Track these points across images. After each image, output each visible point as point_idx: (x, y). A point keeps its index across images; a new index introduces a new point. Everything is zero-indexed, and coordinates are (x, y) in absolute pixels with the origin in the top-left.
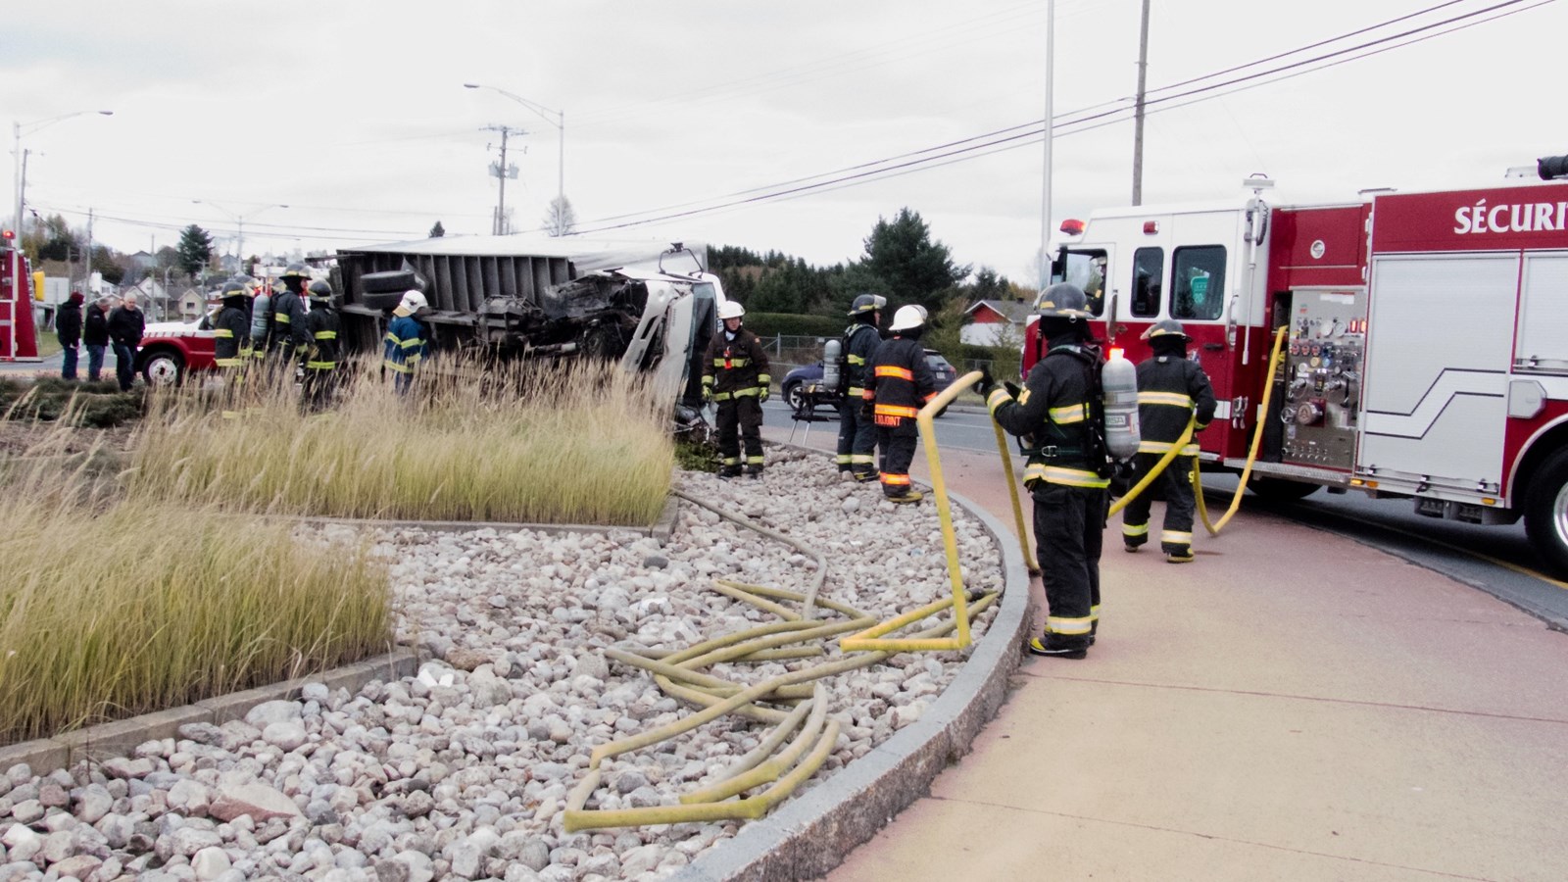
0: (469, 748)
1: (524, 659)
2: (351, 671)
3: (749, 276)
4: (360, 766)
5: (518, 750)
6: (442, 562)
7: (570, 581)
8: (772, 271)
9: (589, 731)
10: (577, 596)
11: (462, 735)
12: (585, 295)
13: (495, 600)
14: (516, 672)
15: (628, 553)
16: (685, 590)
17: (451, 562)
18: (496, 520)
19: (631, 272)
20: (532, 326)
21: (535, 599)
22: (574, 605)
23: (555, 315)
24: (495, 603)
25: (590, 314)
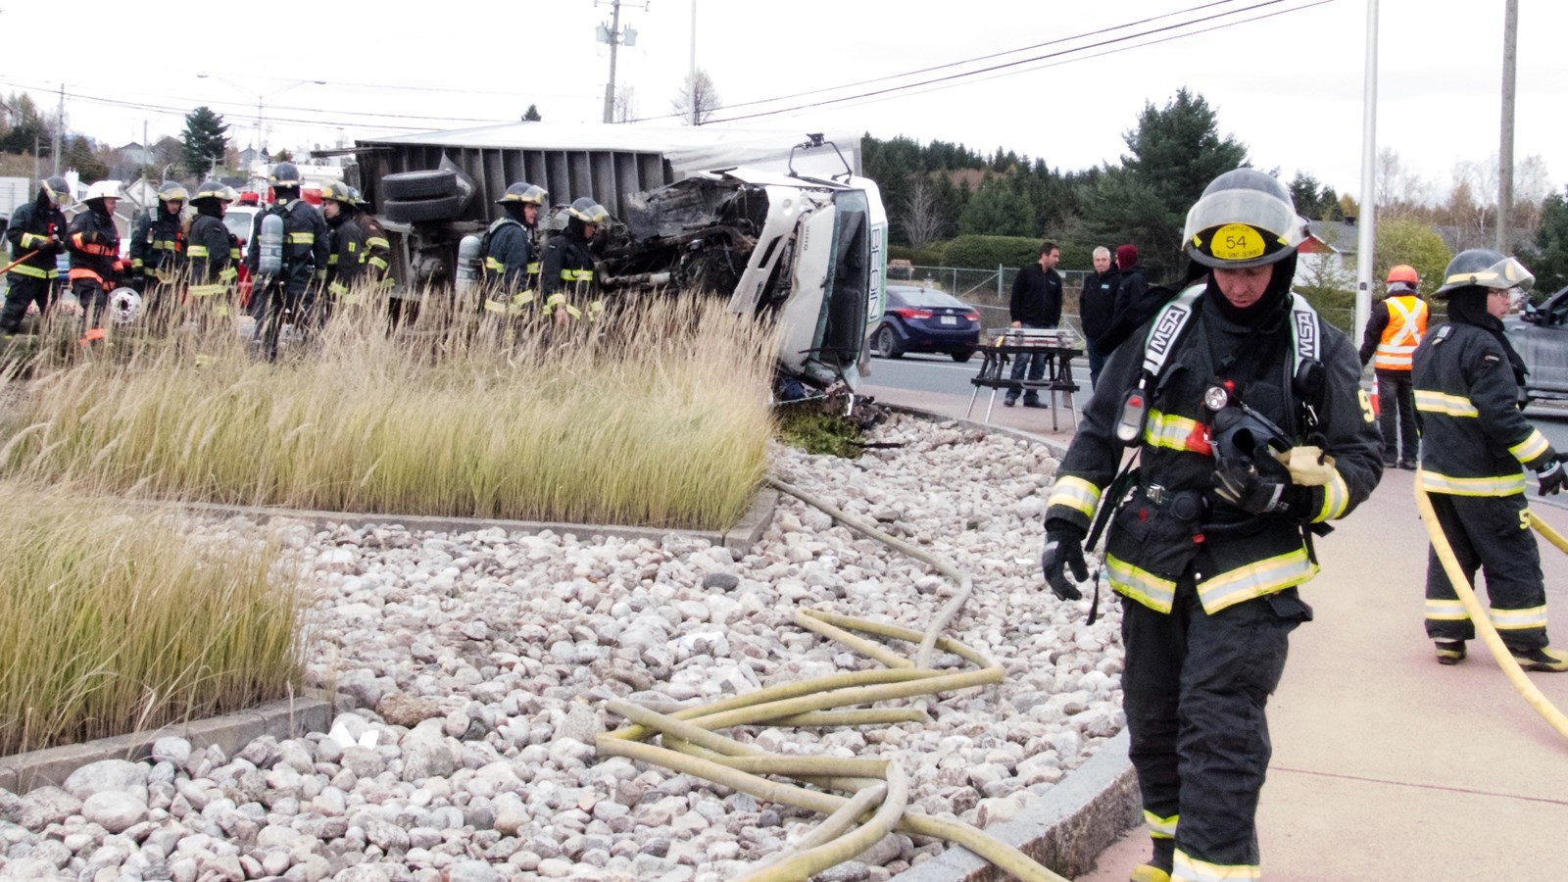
0: (372, 838)
1: (488, 713)
2: (232, 721)
3: (965, 184)
4: (208, 855)
5: (443, 841)
6: (422, 573)
7: (592, 605)
8: (996, 176)
9: (554, 819)
10: (592, 627)
11: (367, 818)
12: (685, 206)
13: (471, 628)
14: (477, 730)
15: (683, 568)
16: (754, 623)
17: (433, 574)
18: (508, 517)
19: (746, 175)
20: (612, 248)
21: (531, 628)
22: (586, 638)
23: (643, 233)
24: (470, 632)
25: (692, 232)
